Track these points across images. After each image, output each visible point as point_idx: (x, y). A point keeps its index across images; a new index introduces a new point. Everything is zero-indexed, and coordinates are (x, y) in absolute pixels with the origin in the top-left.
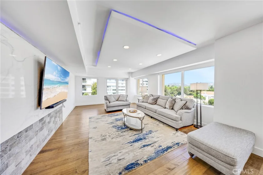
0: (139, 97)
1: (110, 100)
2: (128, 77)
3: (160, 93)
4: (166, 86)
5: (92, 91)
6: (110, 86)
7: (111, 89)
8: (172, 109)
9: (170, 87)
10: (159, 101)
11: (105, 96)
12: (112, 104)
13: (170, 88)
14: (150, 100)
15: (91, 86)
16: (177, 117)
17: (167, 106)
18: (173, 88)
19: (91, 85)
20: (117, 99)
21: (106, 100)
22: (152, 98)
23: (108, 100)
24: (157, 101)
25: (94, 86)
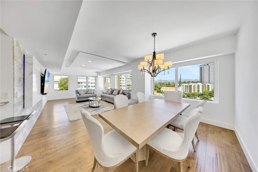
0: (104, 90)
1: (80, 93)
2: (96, 76)
5: (59, 88)
6: (82, 83)
7: (83, 85)
11: (76, 91)
12: (82, 96)
14: (109, 92)
15: (58, 83)
19: (58, 81)
20: (86, 93)
21: (77, 93)
22: (111, 90)
23: (79, 93)
24: (113, 92)
25: (61, 82)
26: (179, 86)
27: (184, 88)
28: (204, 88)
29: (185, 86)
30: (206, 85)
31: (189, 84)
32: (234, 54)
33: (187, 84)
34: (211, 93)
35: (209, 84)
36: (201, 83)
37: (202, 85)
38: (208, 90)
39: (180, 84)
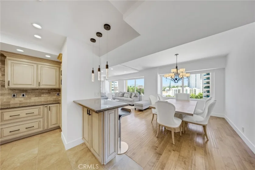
3: (125, 90)
4: (128, 87)
8: (131, 98)
9: (132, 87)
10: (125, 95)
13: (132, 89)
14: (120, 95)
16: (132, 100)
17: (129, 97)
18: (134, 88)
22: (121, 93)
24: (123, 95)
26: (169, 90)
27: (174, 92)
28: (192, 92)
29: (175, 90)
30: (194, 89)
31: (178, 89)
32: (224, 69)
33: (176, 89)
34: (197, 97)
35: (196, 89)
36: (189, 87)
37: (189, 89)
38: (195, 94)
39: (170, 89)
